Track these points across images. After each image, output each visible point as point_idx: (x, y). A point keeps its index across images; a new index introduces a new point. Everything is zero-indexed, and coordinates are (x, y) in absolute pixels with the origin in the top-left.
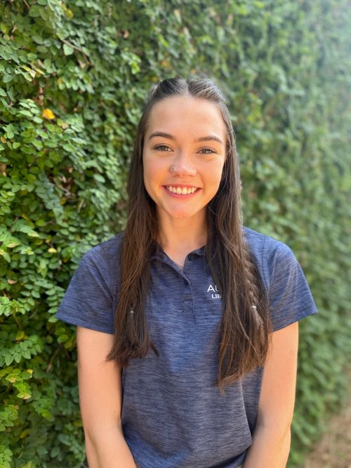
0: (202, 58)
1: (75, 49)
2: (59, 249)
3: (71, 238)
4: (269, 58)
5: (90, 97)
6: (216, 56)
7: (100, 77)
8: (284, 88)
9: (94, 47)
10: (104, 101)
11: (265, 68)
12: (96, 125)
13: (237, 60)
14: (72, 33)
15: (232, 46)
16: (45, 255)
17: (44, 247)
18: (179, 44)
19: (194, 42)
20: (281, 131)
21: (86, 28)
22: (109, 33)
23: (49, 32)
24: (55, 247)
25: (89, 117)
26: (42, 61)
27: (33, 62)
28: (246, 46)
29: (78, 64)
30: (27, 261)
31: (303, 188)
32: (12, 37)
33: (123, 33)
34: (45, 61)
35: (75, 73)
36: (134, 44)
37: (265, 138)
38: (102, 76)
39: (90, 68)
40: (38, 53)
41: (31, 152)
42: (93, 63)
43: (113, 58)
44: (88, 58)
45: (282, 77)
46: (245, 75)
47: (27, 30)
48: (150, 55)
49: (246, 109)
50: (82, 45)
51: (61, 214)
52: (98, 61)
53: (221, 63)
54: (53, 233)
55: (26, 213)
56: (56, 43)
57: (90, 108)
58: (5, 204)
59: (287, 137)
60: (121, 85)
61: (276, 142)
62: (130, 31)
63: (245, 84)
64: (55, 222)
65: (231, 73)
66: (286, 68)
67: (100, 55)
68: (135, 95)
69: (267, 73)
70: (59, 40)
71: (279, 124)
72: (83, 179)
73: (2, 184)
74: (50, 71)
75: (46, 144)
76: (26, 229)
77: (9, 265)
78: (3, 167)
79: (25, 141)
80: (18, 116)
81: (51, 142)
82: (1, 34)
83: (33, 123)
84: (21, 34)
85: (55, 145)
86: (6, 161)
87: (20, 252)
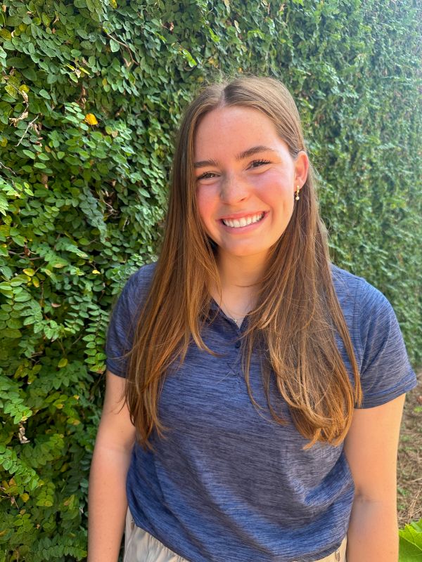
0: (251, 54)
1: (121, 46)
2: (103, 271)
3: (115, 258)
5: (134, 100)
6: (266, 52)
7: (144, 77)
9: (139, 42)
10: (147, 105)
12: (139, 132)
13: (288, 58)
14: (118, 26)
16: (89, 277)
17: (87, 268)
19: (243, 37)
21: (133, 20)
22: (155, 26)
23: (94, 25)
24: (98, 268)
25: (132, 122)
26: (87, 58)
27: (77, 59)
29: (123, 63)
30: (71, 283)
32: (54, 30)
33: (169, 26)
34: (89, 59)
35: (121, 73)
36: (181, 38)
40: (82, 49)
41: (77, 163)
42: (138, 61)
43: (158, 54)
44: (133, 54)
47: (70, 22)
48: (197, 52)
51: (105, 232)
52: (143, 58)
54: (95, 253)
55: (68, 231)
56: (101, 37)
57: (133, 113)
58: (49, 220)
59: (336, 147)
60: (165, 86)
62: (176, 24)
64: (99, 240)
66: (337, 66)
67: (145, 51)
70: (104, 34)
72: (126, 192)
73: (45, 198)
74: (94, 70)
75: (93, 154)
76: (73, 248)
77: (52, 287)
78: (46, 179)
79: (69, 149)
80: (63, 121)
81: (99, 152)
82: (43, 26)
83: (79, 129)
84: (64, 26)
85: (104, 156)
86: (50, 172)
87: (69, 272)
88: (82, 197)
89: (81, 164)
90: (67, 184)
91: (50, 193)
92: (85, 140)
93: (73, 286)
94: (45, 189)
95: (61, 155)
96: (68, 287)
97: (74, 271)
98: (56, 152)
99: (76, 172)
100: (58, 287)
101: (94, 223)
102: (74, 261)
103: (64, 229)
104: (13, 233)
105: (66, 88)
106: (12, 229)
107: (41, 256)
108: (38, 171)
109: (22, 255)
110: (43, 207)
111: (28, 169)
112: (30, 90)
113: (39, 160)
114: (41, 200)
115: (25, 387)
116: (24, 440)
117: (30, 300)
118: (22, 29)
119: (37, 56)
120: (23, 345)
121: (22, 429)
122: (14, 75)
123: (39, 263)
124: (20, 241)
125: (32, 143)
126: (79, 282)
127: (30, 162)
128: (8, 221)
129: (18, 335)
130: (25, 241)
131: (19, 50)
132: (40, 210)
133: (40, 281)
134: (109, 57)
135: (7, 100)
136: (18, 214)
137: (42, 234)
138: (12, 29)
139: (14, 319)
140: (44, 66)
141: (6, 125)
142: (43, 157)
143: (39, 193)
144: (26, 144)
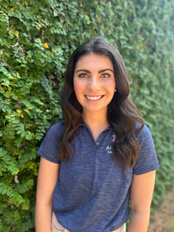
0: (116, 16)
1: (59, 14)
2: (51, 110)
3: (56, 105)
4: (148, 16)
5: (64, 37)
6: (123, 16)
7: (69, 27)
8: (154, 32)
9: (67, 12)
10: (70, 39)
11: (146, 22)
12: (67, 51)
13: (133, 17)
14: (57, 5)
15: (131, 10)
16: (45, 113)
17: (44, 109)
18: (106, 9)
19: (113, 9)
20: (152, 53)
21: (63, 2)
22: (74, 5)
23: (47, 5)
24: (49, 109)
25: (64, 47)
26: (44, 19)
27: (40, 20)
28: (137, 9)
29: (59, 21)
30: (37, 115)
31: (160, 83)
32: (30, 7)
33: (80, 4)
34: (45, 19)
35: (59, 25)
36: (85, 10)
37: (144, 57)
38: (70, 27)
39: (65, 22)
40: (42, 15)
41: (39, 64)
42: (66, 20)
43: (75, 17)
44: (64, 17)
45: (154, 27)
46: (136, 25)
47: (37, 4)
48: (92, 16)
49: (136, 42)
50: (62, 11)
51: (51, 94)
52: (69, 19)
53: (125, 19)
54: (48, 103)
55: (36, 93)
56: (50, 10)
57: (64, 43)
58: (27, 89)
59: (154, 57)
60: (78, 31)
61: (149, 59)
62: (83, 4)
63: (136, 30)
64: (49, 98)
65: (129, 24)
66: (155, 21)
67: (69, 16)
68: (85, 36)
69: (146, 24)
70: (51, 9)
71: (151, 50)
72: (61, 77)
73: (26, 79)
74: (47, 24)
75: (46, 60)
76: (38, 101)
77: (29, 117)
78: (26, 71)
79: (36, 58)
80: (33, 47)
81: (49, 59)
82: (25, 6)
83: (40, 50)
84: (34, 6)
85: (51, 61)
86: (28, 68)
87: (36, 111)
88: (41, 79)
89: (41, 65)
90: (35, 73)
91: (28, 77)
92: (43, 54)
93: (38, 117)
94: (26, 76)
95: (32, 61)
96: (36, 117)
97: (38, 110)
98: (31, 60)
99: (39, 68)
100: (32, 117)
101: (47, 90)
102: (38, 106)
103: (34, 93)
104: (12, 94)
105: (35, 32)
106: (12, 92)
107: (24, 104)
108: (23, 68)
109: (16, 104)
110: (25, 83)
111: (18, 67)
112: (20, 33)
113: (23, 63)
114: (24, 80)
115: (17, 159)
116: (17, 181)
117: (20, 123)
118: (16, 7)
119: (22, 18)
120: (16, 142)
121: (16, 177)
122: (13, 27)
123: (23, 107)
124: (15, 98)
125: (20, 56)
126: (41, 115)
127: (20, 64)
128: (10, 89)
129: (14, 138)
130: (17, 97)
131: (15, 16)
132: (24, 84)
133: (24, 114)
134: (53, 19)
135: (10, 38)
136: (14, 86)
137: (24, 95)
138: (12, 7)
139: (12, 131)
140: (25, 23)
141: (9, 49)
142: (25, 62)
143: (23, 77)
144: (18, 56)
